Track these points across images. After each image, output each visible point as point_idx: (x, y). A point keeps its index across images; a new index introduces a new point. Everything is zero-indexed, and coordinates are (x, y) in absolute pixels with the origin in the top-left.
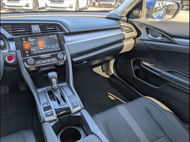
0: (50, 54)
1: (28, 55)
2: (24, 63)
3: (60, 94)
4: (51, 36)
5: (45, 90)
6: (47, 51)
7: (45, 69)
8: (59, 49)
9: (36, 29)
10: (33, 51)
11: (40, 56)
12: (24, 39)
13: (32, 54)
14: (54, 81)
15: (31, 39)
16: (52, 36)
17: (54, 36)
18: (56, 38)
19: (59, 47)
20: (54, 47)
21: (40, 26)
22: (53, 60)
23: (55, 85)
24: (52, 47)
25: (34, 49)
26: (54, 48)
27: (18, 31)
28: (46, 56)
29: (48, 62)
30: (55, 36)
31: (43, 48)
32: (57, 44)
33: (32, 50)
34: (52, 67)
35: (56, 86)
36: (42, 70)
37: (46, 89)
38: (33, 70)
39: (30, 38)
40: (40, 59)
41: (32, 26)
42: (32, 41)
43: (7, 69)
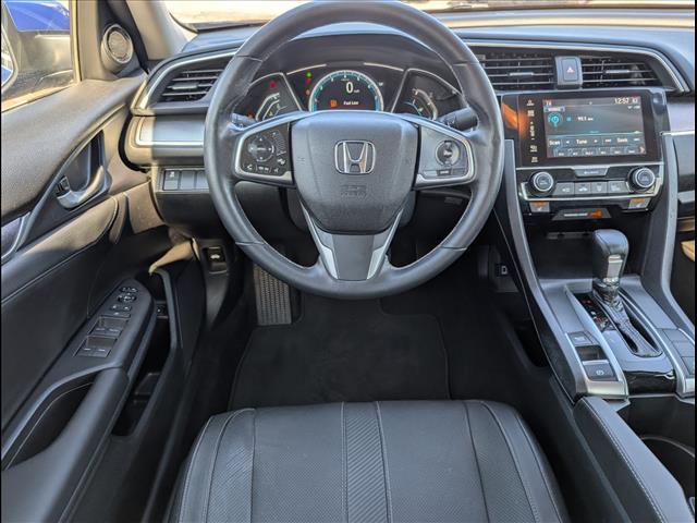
0: (608, 166)
1: (535, 159)
2: (518, 184)
3: (624, 311)
4: (619, 101)
5: (566, 288)
6: (597, 154)
7: (576, 215)
8: (643, 150)
9: (570, 71)
10: (554, 147)
11: (573, 167)
12: (530, 104)
13: (549, 156)
14: (616, 263)
15: (553, 105)
16: (625, 100)
17: (630, 101)
18: (638, 107)
19: (643, 142)
20: (626, 140)
21: (583, 61)
22: (614, 189)
23: (612, 278)
24: (619, 140)
25: (557, 143)
26: (623, 144)
27: (511, 74)
28: (592, 170)
29: (594, 192)
30: (636, 100)
31: (585, 142)
32: (637, 132)
33: (551, 143)
34: (599, 214)
35: (615, 284)
36: (562, 219)
37: (569, 285)
38: (539, 213)
39: (549, 103)
40: (570, 177)
41: (559, 60)
42: (555, 114)
43: (449, 196)
